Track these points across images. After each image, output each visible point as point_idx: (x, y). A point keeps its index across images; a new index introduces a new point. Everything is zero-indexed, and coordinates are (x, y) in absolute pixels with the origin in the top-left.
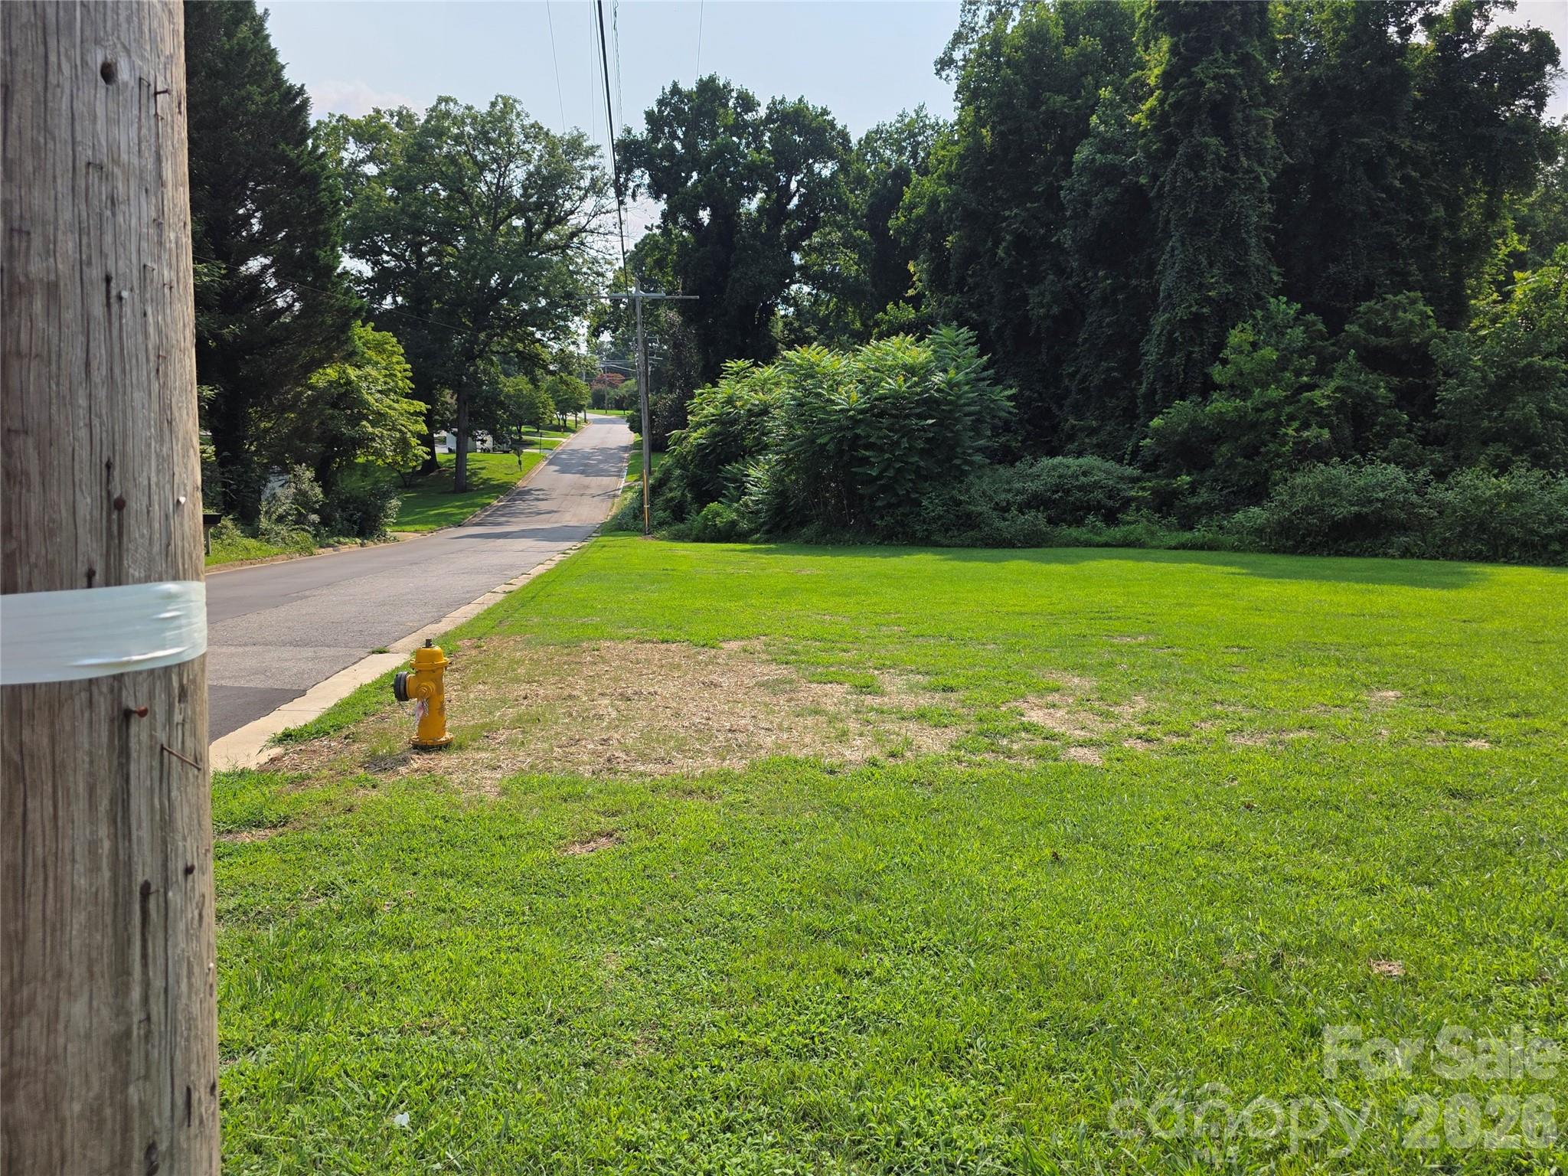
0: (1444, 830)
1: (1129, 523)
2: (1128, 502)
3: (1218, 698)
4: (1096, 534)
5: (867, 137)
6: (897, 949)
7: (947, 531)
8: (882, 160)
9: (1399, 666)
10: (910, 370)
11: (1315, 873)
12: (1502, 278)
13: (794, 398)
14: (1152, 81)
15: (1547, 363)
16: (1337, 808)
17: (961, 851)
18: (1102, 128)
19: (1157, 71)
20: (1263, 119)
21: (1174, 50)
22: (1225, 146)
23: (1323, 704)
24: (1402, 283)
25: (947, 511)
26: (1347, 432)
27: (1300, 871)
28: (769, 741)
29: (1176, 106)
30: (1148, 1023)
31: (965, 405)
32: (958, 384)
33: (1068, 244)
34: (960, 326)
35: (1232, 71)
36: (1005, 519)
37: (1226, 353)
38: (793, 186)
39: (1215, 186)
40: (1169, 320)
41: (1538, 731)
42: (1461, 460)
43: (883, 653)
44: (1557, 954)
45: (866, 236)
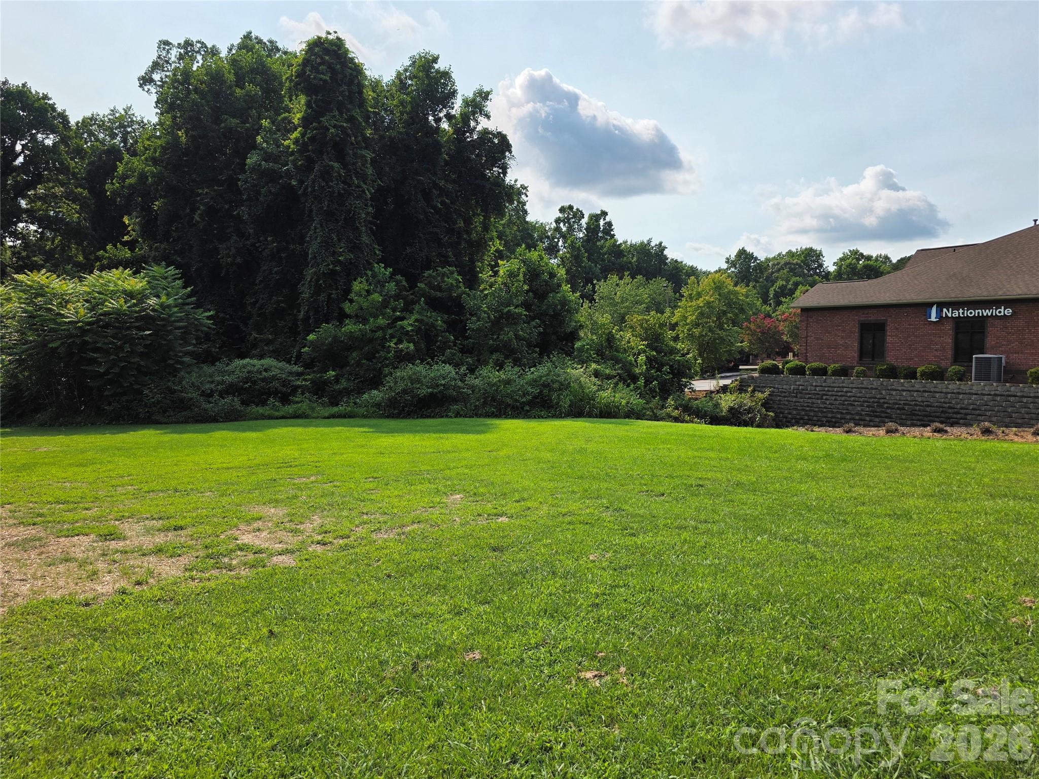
0: (492, 571)
1: (297, 402)
2: (295, 389)
3: (365, 511)
4: (276, 410)
5: (83, 121)
6: (159, 726)
7: (165, 412)
8: (97, 140)
9: (460, 480)
10: (130, 295)
11: (430, 609)
12: (493, 263)
13: (25, 311)
14: (296, 121)
15: (517, 310)
16: (438, 568)
17: (202, 643)
18: (265, 145)
19: (299, 116)
20: (365, 156)
21: (308, 104)
22: (343, 169)
23: (424, 507)
24: (446, 263)
25: (165, 398)
26: (423, 346)
27: (422, 610)
28: (25, 589)
29: (312, 139)
30: (344, 726)
31: (175, 321)
32: (169, 306)
33: (246, 217)
34: (168, 266)
35: (345, 125)
36: (210, 402)
37: (352, 296)
38: (18, 148)
39: (339, 193)
40: (315, 273)
41: (529, 508)
42: (481, 362)
43: (121, 507)
44: (550, 628)
45: (85, 193)
